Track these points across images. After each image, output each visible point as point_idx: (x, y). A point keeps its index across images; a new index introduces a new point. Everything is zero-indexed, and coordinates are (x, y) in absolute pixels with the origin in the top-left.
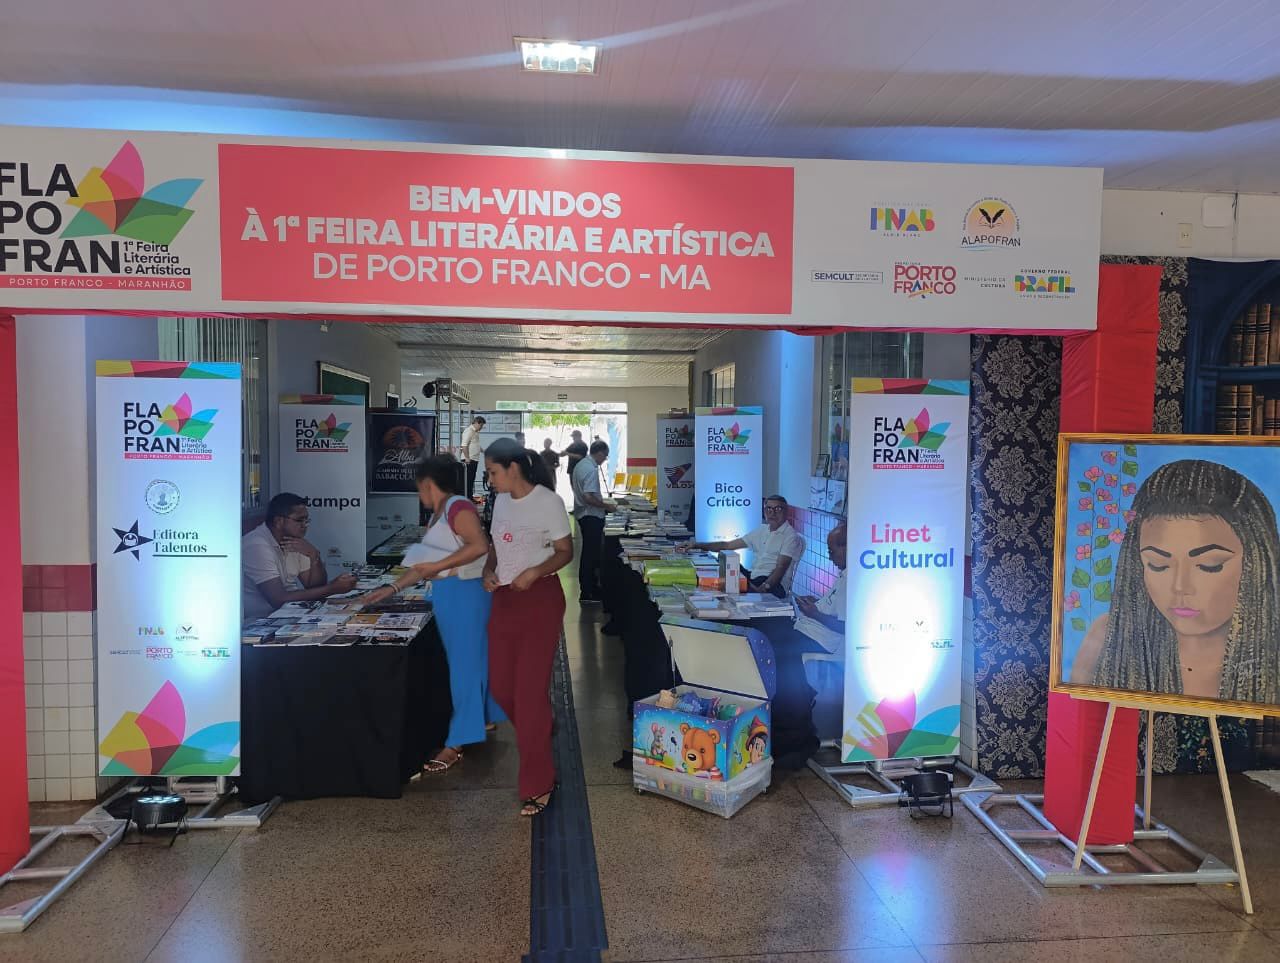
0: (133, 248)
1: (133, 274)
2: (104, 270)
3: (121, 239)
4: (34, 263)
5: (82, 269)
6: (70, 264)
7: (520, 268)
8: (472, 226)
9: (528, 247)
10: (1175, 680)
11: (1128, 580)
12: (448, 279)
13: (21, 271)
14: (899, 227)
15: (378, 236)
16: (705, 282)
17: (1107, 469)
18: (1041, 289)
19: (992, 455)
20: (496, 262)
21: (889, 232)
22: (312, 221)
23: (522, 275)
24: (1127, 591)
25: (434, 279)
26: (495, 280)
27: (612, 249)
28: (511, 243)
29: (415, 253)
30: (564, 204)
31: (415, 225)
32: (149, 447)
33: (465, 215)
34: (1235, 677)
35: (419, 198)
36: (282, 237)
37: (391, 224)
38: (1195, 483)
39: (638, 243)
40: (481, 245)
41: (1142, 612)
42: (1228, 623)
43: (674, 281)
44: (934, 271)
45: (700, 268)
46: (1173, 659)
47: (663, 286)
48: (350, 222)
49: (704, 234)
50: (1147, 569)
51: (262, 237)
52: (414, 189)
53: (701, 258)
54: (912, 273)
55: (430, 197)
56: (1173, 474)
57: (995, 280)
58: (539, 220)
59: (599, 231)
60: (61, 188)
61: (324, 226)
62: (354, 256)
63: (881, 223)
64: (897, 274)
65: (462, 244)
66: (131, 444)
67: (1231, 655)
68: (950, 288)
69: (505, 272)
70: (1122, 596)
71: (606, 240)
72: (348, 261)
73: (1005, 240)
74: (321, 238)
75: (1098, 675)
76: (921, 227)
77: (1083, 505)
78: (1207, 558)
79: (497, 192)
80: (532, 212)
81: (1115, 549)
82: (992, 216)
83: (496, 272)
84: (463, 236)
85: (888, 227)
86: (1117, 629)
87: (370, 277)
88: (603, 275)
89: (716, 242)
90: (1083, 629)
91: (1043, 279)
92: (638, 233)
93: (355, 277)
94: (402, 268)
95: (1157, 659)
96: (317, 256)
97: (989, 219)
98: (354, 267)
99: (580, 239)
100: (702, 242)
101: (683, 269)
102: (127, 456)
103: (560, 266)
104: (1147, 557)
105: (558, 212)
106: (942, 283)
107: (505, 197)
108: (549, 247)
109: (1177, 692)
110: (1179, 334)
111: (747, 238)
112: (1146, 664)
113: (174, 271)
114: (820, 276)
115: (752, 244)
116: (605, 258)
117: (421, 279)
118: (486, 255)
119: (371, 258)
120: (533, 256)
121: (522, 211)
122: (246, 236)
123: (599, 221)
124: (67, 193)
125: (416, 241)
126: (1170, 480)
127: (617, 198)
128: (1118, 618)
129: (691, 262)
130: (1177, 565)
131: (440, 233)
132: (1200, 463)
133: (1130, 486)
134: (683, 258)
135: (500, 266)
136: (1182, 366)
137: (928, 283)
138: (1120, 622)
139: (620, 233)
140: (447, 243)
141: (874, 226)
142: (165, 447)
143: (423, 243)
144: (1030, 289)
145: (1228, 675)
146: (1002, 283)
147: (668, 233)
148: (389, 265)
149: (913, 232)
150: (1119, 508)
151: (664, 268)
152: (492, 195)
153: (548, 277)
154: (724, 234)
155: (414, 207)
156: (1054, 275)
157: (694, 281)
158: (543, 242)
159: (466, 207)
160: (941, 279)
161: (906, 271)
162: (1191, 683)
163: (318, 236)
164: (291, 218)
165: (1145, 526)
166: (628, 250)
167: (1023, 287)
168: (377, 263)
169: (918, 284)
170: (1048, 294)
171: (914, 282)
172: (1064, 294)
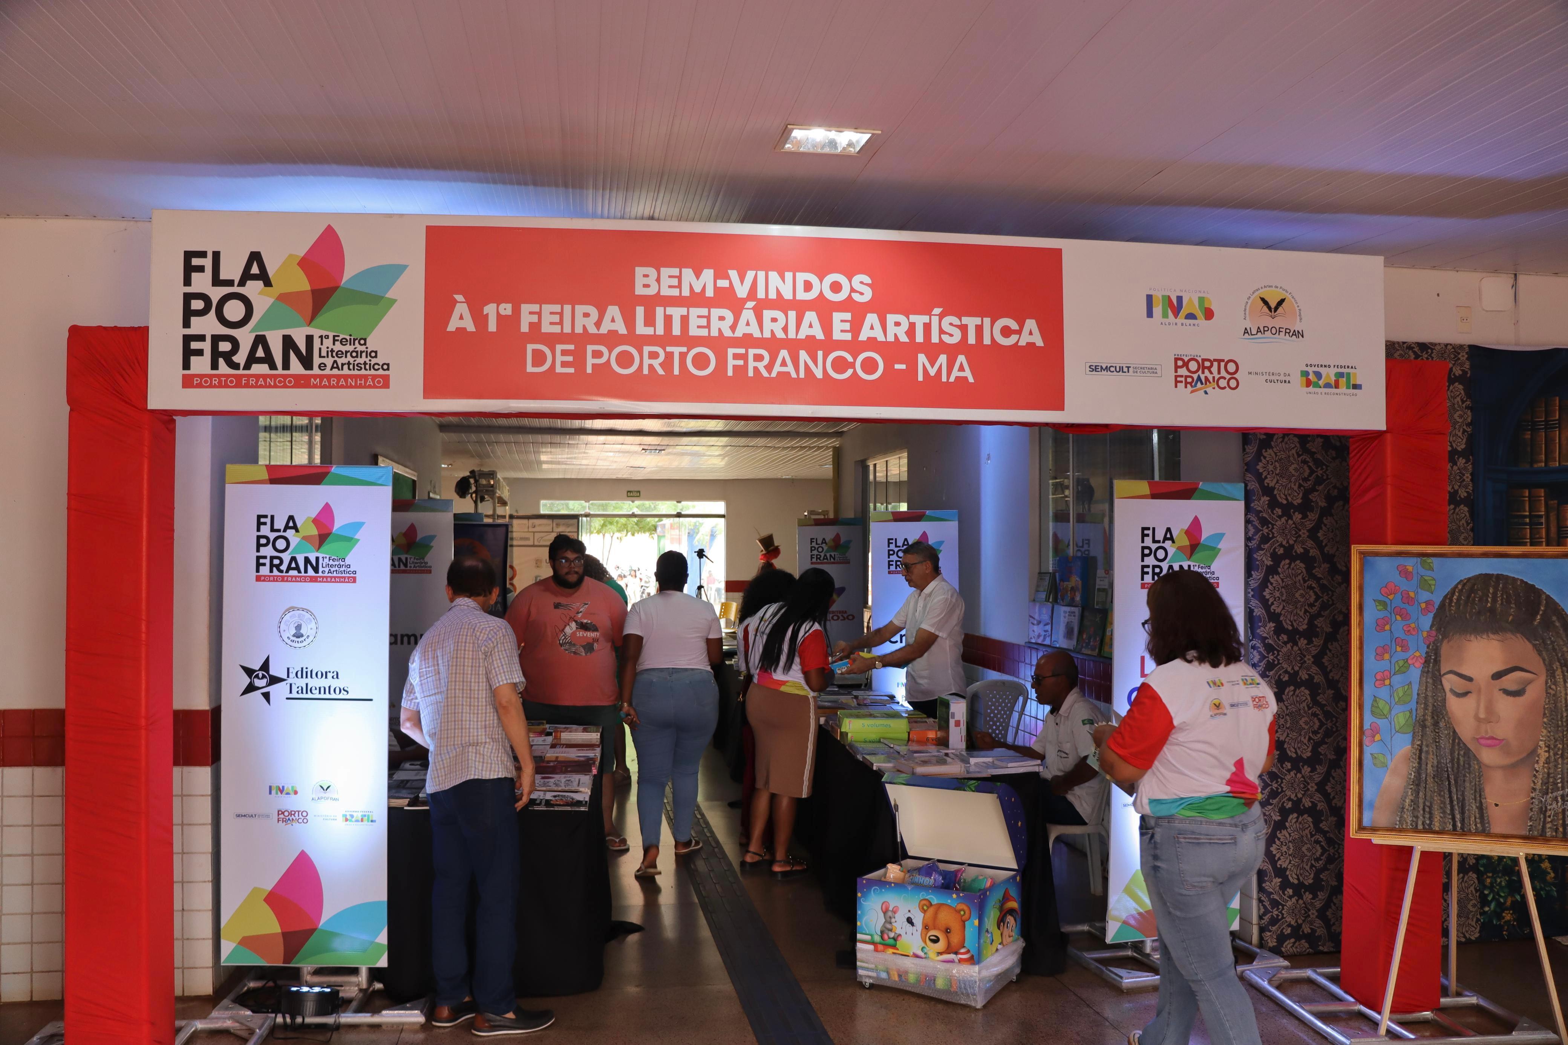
0: (328, 343)
2: (296, 368)
3: (316, 333)
4: (221, 361)
6: (260, 361)
7: (758, 358)
8: (704, 311)
9: (767, 334)
10: (1482, 817)
11: (1430, 709)
12: (676, 371)
13: (207, 370)
14: (1176, 316)
15: (598, 324)
16: (968, 374)
17: (1403, 584)
18: (1327, 385)
19: (1272, 570)
20: (731, 351)
21: (1165, 320)
22: (526, 308)
23: (761, 366)
24: (1429, 722)
25: (661, 372)
26: (730, 373)
27: (863, 337)
28: (748, 330)
29: (640, 342)
30: (808, 286)
31: (640, 311)
32: (284, 568)
33: (697, 299)
34: (1543, 811)
35: (646, 281)
36: (492, 327)
37: (613, 311)
38: (1494, 600)
39: (891, 329)
40: (715, 333)
41: (1445, 744)
42: (1533, 753)
43: (932, 372)
44: (1216, 364)
45: (961, 359)
46: (1479, 793)
47: (920, 378)
48: (568, 308)
49: (966, 320)
50: (1449, 695)
51: (471, 327)
52: (640, 271)
53: (962, 347)
54: (1193, 366)
55: (658, 280)
56: (1472, 590)
57: (1279, 374)
58: (781, 304)
59: (848, 316)
60: (255, 278)
61: (539, 314)
62: (571, 347)
63: (1157, 310)
64: (1177, 368)
65: (694, 331)
66: (264, 564)
67: (1538, 786)
68: (1233, 383)
69: (741, 362)
70: (1424, 727)
71: (856, 326)
72: (564, 353)
73: (1287, 332)
74: (535, 327)
75: (1401, 817)
76: (1200, 314)
77: (1380, 625)
78: (1511, 681)
79: (733, 274)
80: (773, 295)
81: (1415, 673)
82: (1273, 305)
83: (731, 362)
84: (694, 322)
85: (1165, 316)
86: (1420, 763)
87: (589, 370)
88: (852, 366)
89: (979, 329)
91: (1329, 375)
92: (891, 318)
93: (571, 370)
94: (625, 360)
95: (1463, 795)
96: (530, 347)
97: (1270, 308)
98: (570, 359)
99: (827, 326)
100: (964, 328)
101: (943, 359)
102: (258, 579)
103: (803, 355)
104: (1449, 682)
105: (801, 295)
106: (1225, 378)
107: (742, 279)
108: (792, 335)
109: (1485, 832)
110: (1464, 431)
111: (1014, 325)
112: (1451, 801)
113: (372, 367)
114: (1094, 369)
115: (1019, 332)
116: (855, 347)
117: (646, 371)
118: (720, 344)
119: (590, 348)
120: (773, 345)
121: (761, 294)
122: (451, 327)
123: (848, 305)
124: (260, 283)
125: (641, 329)
126: (1468, 597)
127: (867, 280)
128: (1421, 751)
129: (952, 352)
130: (1479, 691)
131: (668, 319)
132: (1499, 577)
133: (1429, 603)
134: (943, 347)
135: (736, 356)
136: (1470, 467)
137: (1210, 377)
138: (1423, 755)
139: (872, 318)
140: (676, 330)
141: (1150, 314)
142: (302, 567)
143: (649, 331)
144: (1316, 386)
145: (1536, 808)
146: (1287, 379)
147: (925, 319)
148: (610, 356)
149: (1192, 321)
150: (1418, 629)
151: (922, 358)
152: (727, 277)
153: (790, 368)
154: (987, 321)
155: (639, 290)
156: (1340, 370)
157: (955, 373)
158: (785, 329)
159: (698, 289)
160: (1223, 373)
161: (1186, 364)
162: (1499, 822)
163: (531, 324)
164: (503, 306)
165: (1445, 648)
166: (881, 338)
167: (1309, 383)
168: (597, 354)
169: (1199, 378)
170: (1334, 390)
171: (1195, 376)
172: (1352, 391)
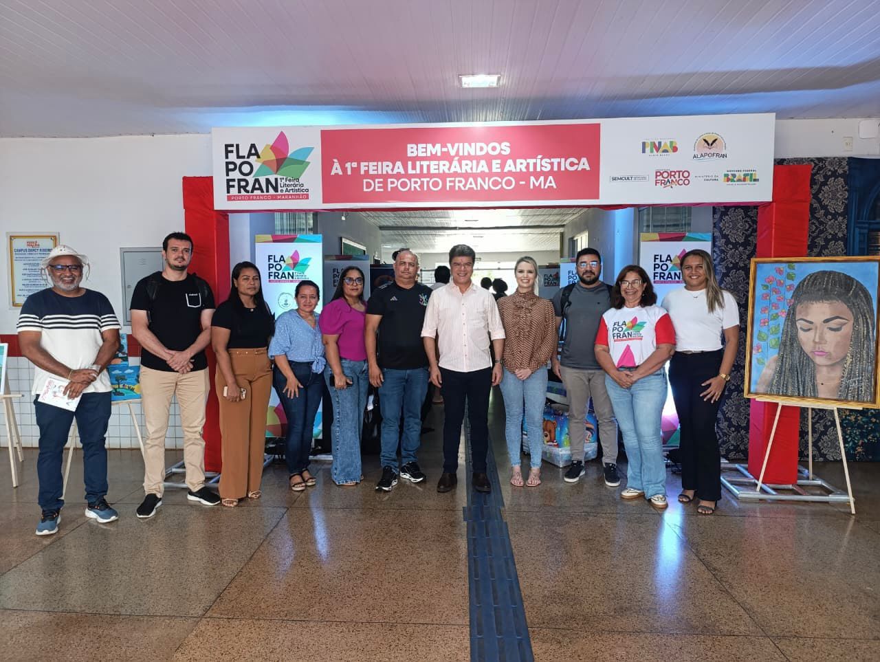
0: (284, 181)
1: (284, 193)
2: (272, 191)
3: (279, 177)
4: (242, 189)
5: (262, 191)
6: (257, 189)
7: (460, 182)
8: (436, 162)
9: (464, 171)
10: (814, 390)
11: (789, 337)
12: (425, 189)
13: (237, 193)
14: (657, 152)
15: (392, 170)
16: (553, 184)
17: (779, 277)
18: (739, 180)
19: (726, 275)
20: (448, 179)
21: (652, 154)
22: (363, 164)
23: (461, 185)
24: (788, 343)
25: (419, 189)
26: (448, 188)
27: (506, 170)
28: (455, 170)
29: (410, 177)
30: (482, 149)
31: (410, 163)
32: (280, 277)
33: (433, 157)
34: (847, 387)
35: (413, 150)
36: (349, 172)
37: (399, 164)
38: (827, 284)
39: (519, 166)
40: (441, 172)
41: (796, 354)
42: (844, 358)
43: (537, 184)
44: (677, 173)
45: (551, 178)
46: (813, 378)
47: (532, 187)
48: (380, 163)
49: (553, 160)
50: (799, 330)
51: (341, 173)
52: (409, 146)
53: (551, 172)
54: (665, 175)
55: (417, 150)
56: (815, 279)
57: (712, 176)
58: (470, 157)
59: (499, 161)
60: (253, 155)
61: (368, 166)
62: (381, 180)
63: (648, 149)
64: (657, 176)
65: (432, 171)
66: (272, 275)
67: (846, 375)
68: (686, 182)
69: (452, 184)
70: (785, 346)
71: (503, 165)
72: (379, 182)
73: (718, 155)
74: (367, 172)
75: (771, 388)
76: (670, 150)
77: (765, 297)
78: (833, 324)
79: (449, 145)
80: (466, 154)
81: (782, 320)
82: (710, 142)
83: (448, 184)
84: (432, 167)
85: (652, 152)
86: (782, 363)
87: (389, 189)
88: (501, 183)
89: (559, 164)
90: (763, 364)
91: (740, 175)
92: (518, 161)
93: (382, 190)
94: (404, 185)
95: (804, 379)
96: (365, 181)
97: (708, 144)
98: (381, 185)
99: (490, 166)
100: (552, 164)
101: (542, 179)
102: (270, 281)
103: (480, 180)
104: (799, 324)
105: (479, 153)
106: (682, 180)
107: (453, 146)
108: (474, 171)
109: (816, 397)
110: (843, 203)
111: (576, 161)
112: (798, 382)
113: (302, 191)
114: (614, 179)
115: (578, 164)
116: (502, 175)
117: (413, 189)
118: (443, 176)
119: (389, 180)
120: (466, 176)
121: (461, 154)
122: (333, 173)
123: (499, 156)
124: (255, 157)
125: (410, 171)
126: (813, 282)
127: (508, 144)
128: (783, 357)
129: (546, 175)
130: (816, 328)
131: (422, 167)
132: (830, 273)
133: (791, 286)
134: (542, 173)
135: (450, 182)
136: (846, 221)
137: (674, 180)
138: (784, 359)
139: (510, 162)
140: (425, 171)
141: (644, 151)
143: (414, 172)
144: (733, 181)
145: (843, 386)
146: (716, 178)
147: (534, 160)
148: (398, 184)
149: (666, 154)
150: (784, 299)
151: (532, 179)
152: (447, 147)
153: (474, 186)
154: (563, 160)
155: (409, 155)
156: (746, 172)
157: (548, 184)
158: (472, 169)
159: (434, 153)
160: (681, 177)
161: (661, 174)
162: (823, 392)
163: (365, 171)
164: (353, 163)
165: (799, 308)
166: (514, 170)
168: (393, 183)
169: (668, 181)
170: (743, 183)
171: (666, 180)
172: (753, 182)
